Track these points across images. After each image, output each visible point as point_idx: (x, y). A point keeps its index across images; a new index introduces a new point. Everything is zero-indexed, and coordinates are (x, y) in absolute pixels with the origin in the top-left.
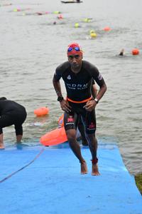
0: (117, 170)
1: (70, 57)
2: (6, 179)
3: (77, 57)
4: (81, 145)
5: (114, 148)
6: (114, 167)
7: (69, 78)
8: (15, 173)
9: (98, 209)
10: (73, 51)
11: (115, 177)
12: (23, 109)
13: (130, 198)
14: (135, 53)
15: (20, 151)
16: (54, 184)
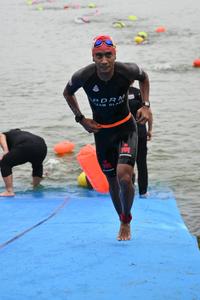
2: (16, 238)
7: (96, 89)
11: (171, 237)
13: (190, 268)
16: (84, 246)
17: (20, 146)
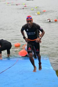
0: (48, 68)
1: (28, 21)
3: (31, 21)
4: (34, 58)
5: (47, 59)
6: (47, 67)
7: (27, 30)
8: (7, 69)
9: (41, 84)
10: (29, 19)
12: (10, 43)
13: (54, 80)
14: (56, 21)
15: (9, 61)
16: (23, 74)
17: (4, 45)
